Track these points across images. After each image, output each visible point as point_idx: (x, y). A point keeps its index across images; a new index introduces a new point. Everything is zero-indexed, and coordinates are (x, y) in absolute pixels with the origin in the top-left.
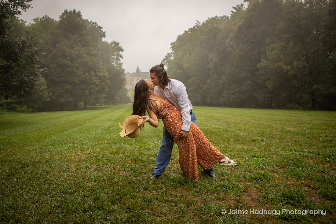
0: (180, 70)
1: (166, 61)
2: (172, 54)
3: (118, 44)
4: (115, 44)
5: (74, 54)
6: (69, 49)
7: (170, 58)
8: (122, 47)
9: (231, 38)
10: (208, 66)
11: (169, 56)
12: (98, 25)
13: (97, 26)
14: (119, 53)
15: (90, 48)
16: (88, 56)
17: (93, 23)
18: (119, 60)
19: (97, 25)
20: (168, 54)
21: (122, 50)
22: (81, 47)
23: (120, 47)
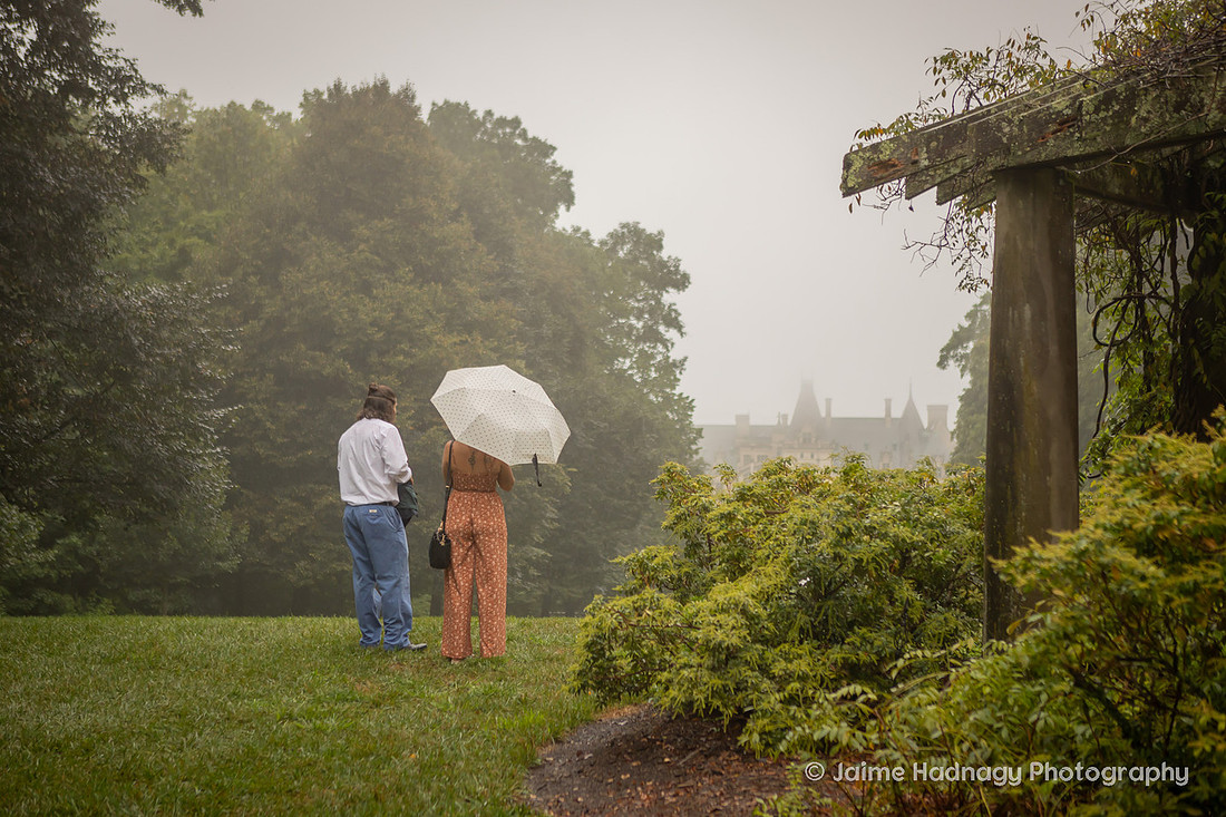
1: (971, 345)
3: (655, 242)
4: (636, 244)
5: (372, 324)
6: (347, 294)
8: (678, 261)
12: (530, 135)
13: (519, 142)
14: (658, 302)
15: (461, 285)
16: (451, 332)
17: (502, 122)
18: (665, 342)
19: (524, 134)
21: (682, 282)
22: (412, 282)
23: (663, 264)
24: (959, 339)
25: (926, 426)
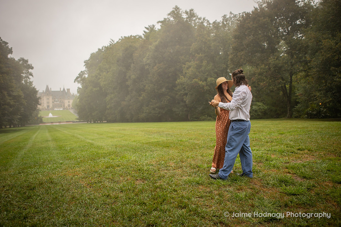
0: (97, 88)
1: (79, 79)
2: (86, 72)
3: (27, 61)
4: (23, 61)
7: (84, 75)
8: (31, 64)
9: (148, 56)
10: (126, 83)
11: (83, 74)
12: (3, 40)
13: (1, 42)
14: (28, 71)
18: (29, 78)
20: (82, 72)
21: (32, 68)
23: (29, 65)
24: (77, 78)
25: (66, 92)
